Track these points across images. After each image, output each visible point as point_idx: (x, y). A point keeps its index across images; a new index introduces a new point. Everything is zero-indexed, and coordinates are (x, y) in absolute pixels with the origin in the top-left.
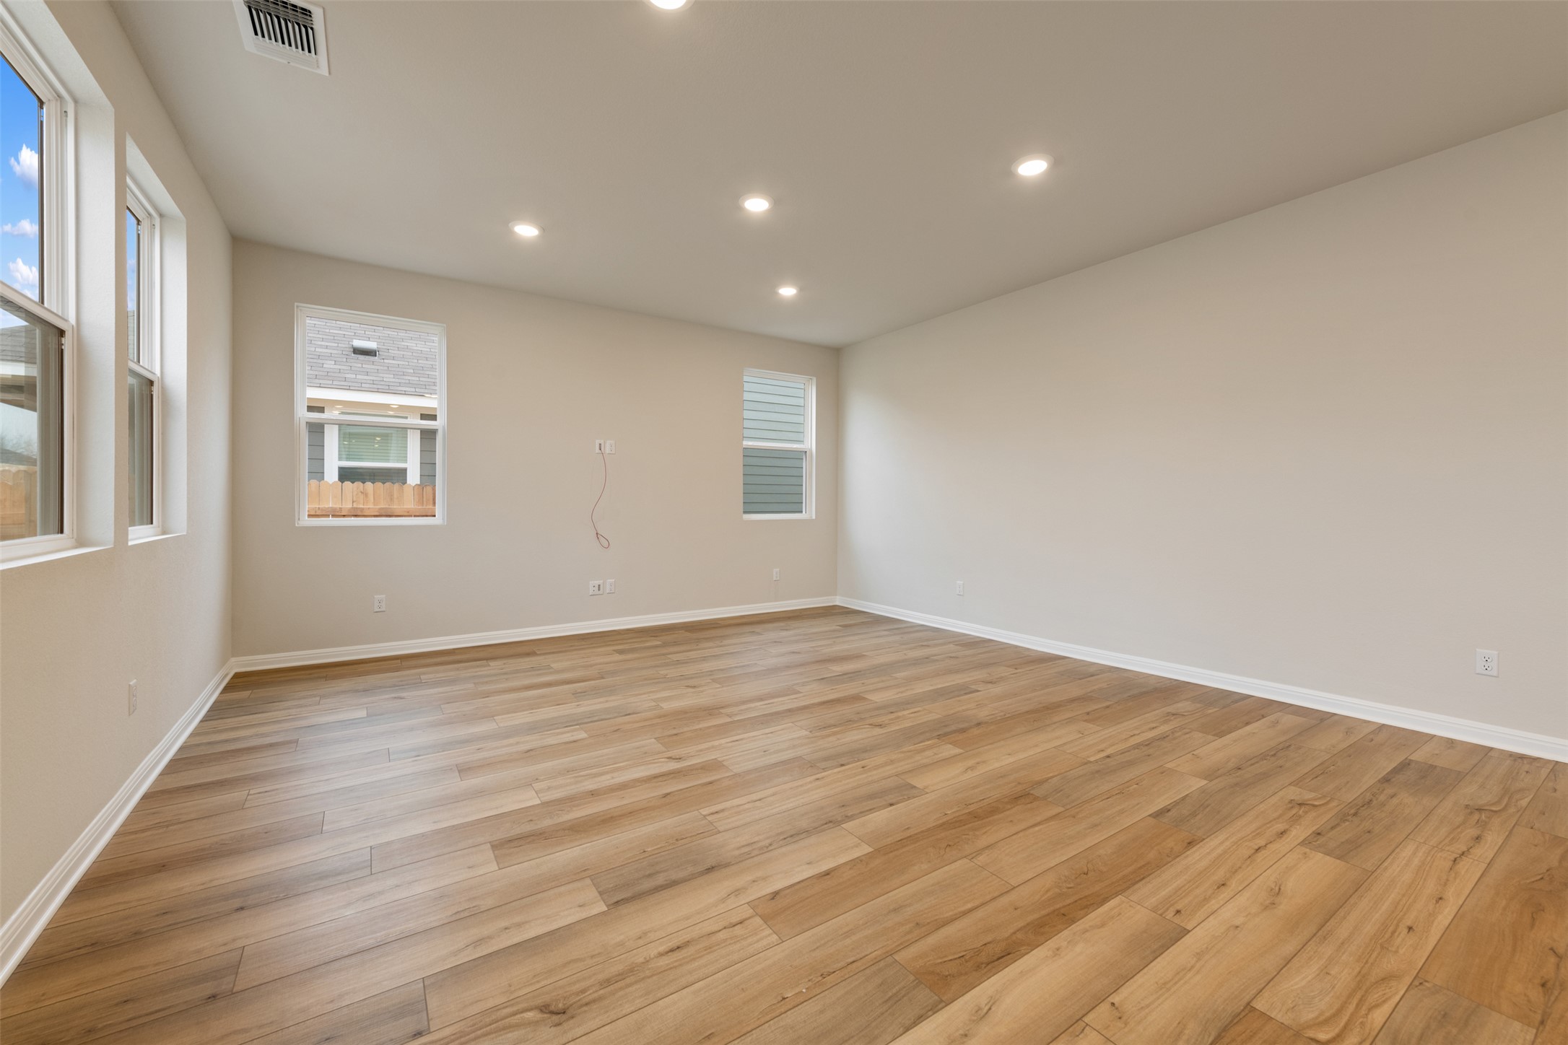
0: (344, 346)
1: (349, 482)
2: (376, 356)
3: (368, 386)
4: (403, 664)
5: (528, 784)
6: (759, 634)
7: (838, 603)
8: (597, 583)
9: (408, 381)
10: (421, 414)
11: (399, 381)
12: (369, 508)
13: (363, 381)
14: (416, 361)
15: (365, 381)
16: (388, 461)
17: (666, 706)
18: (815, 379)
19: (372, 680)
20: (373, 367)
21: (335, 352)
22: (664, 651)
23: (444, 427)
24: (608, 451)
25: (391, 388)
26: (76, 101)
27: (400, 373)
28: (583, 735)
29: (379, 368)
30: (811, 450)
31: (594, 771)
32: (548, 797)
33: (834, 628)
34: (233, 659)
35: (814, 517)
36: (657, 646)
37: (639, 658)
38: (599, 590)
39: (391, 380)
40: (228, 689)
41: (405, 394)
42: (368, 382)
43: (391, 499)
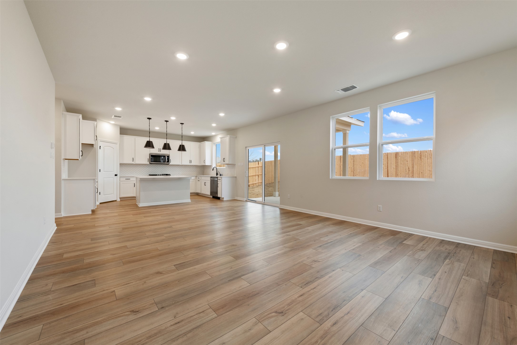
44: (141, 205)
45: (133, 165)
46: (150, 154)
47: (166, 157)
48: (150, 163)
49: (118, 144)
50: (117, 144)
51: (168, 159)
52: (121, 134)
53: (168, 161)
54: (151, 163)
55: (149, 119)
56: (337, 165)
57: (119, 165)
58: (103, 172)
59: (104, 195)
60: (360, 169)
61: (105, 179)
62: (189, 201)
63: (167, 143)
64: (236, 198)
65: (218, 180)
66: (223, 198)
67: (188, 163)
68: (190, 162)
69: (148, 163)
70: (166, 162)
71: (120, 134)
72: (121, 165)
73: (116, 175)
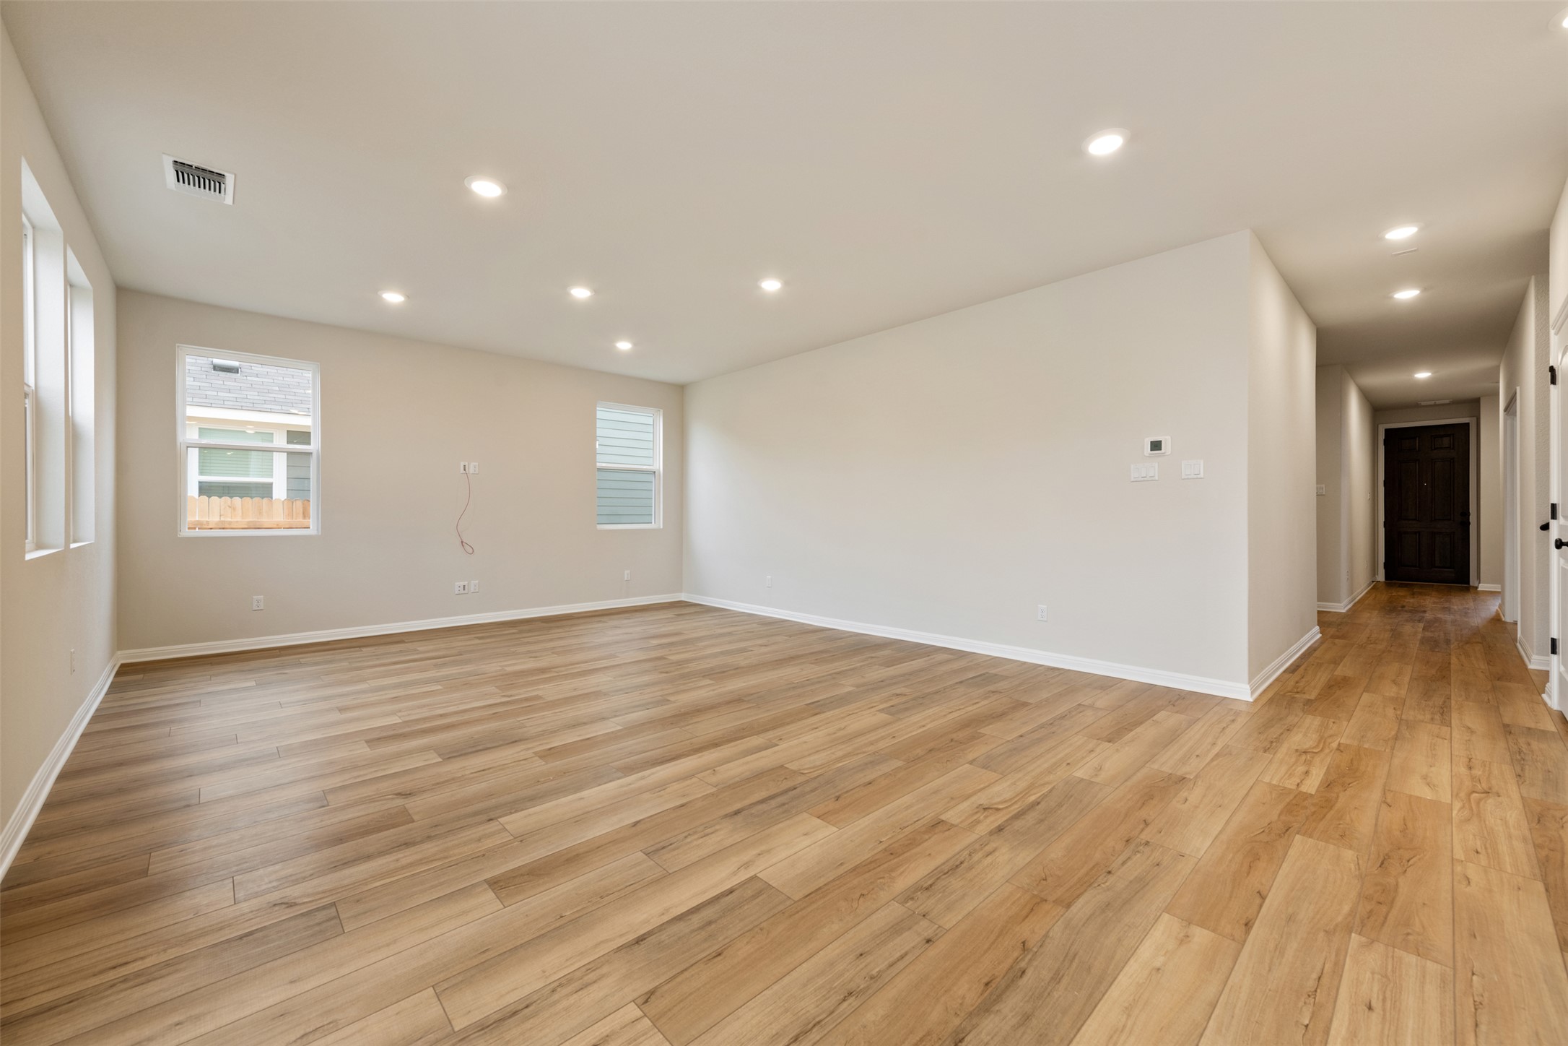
0: (202, 362)
1: (217, 497)
2: (238, 373)
3: (231, 403)
4: (282, 652)
5: (393, 713)
6: (604, 622)
7: (683, 599)
8: (462, 584)
9: (273, 399)
10: (288, 431)
11: (265, 398)
12: (237, 522)
13: (225, 399)
14: (282, 378)
15: (228, 399)
16: (247, 475)
17: (509, 669)
18: (662, 410)
19: (254, 664)
20: (235, 384)
21: (193, 368)
22: (518, 636)
23: (318, 451)
24: (472, 471)
25: (255, 405)
26: (34, 227)
27: (265, 391)
28: (440, 687)
29: (242, 385)
30: (659, 470)
31: (444, 705)
32: (407, 719)
33: (670, 616)
34: (119, 652)
35: (662, 527)
36: (514, 633)
37: (496, 642)
38: (464, 589)
39: (255, 397)
40: (118, 674)
41: (271, 411)
42: (232, 399)
43: (260, 513)
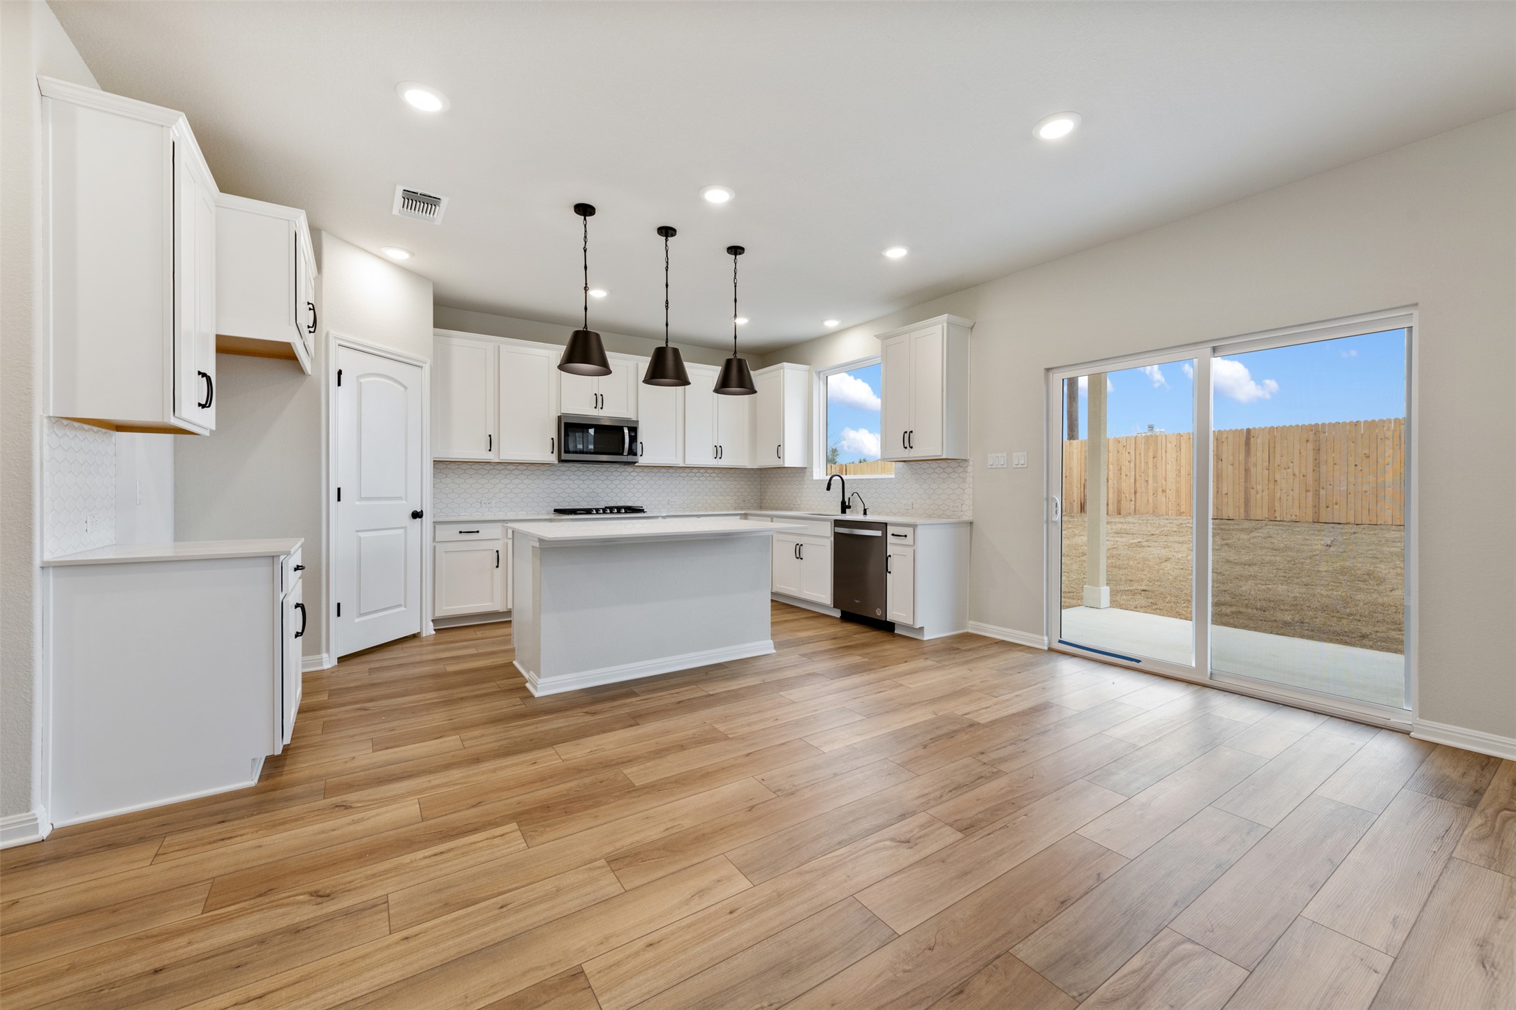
44: (544, 686)
45: (488, 467)
46: (559, 418)
47: (626, 431)
48: (563, 458)
49: (427, 368)
50: (421, 367)
51: (633, 439)
52: (438, 324)
53: (632, 452)
54: (564, 456)
55: (585, 210)
56: (1231, 467)
57: (428, 466)
58: (357, 503)
59: (361, 615)
60: (1352, 480)
61: (362, 535)
62: (765, 646)
63: (671, 345)
64: (972, 627)
65: (890, 539)
66: (922, 628)
67: (709, 461)
68: (718, 453)
69: (553, 458)
70: (625, 453)
71: (434, 327)
72: (441, 465)
73: (417, 515)
